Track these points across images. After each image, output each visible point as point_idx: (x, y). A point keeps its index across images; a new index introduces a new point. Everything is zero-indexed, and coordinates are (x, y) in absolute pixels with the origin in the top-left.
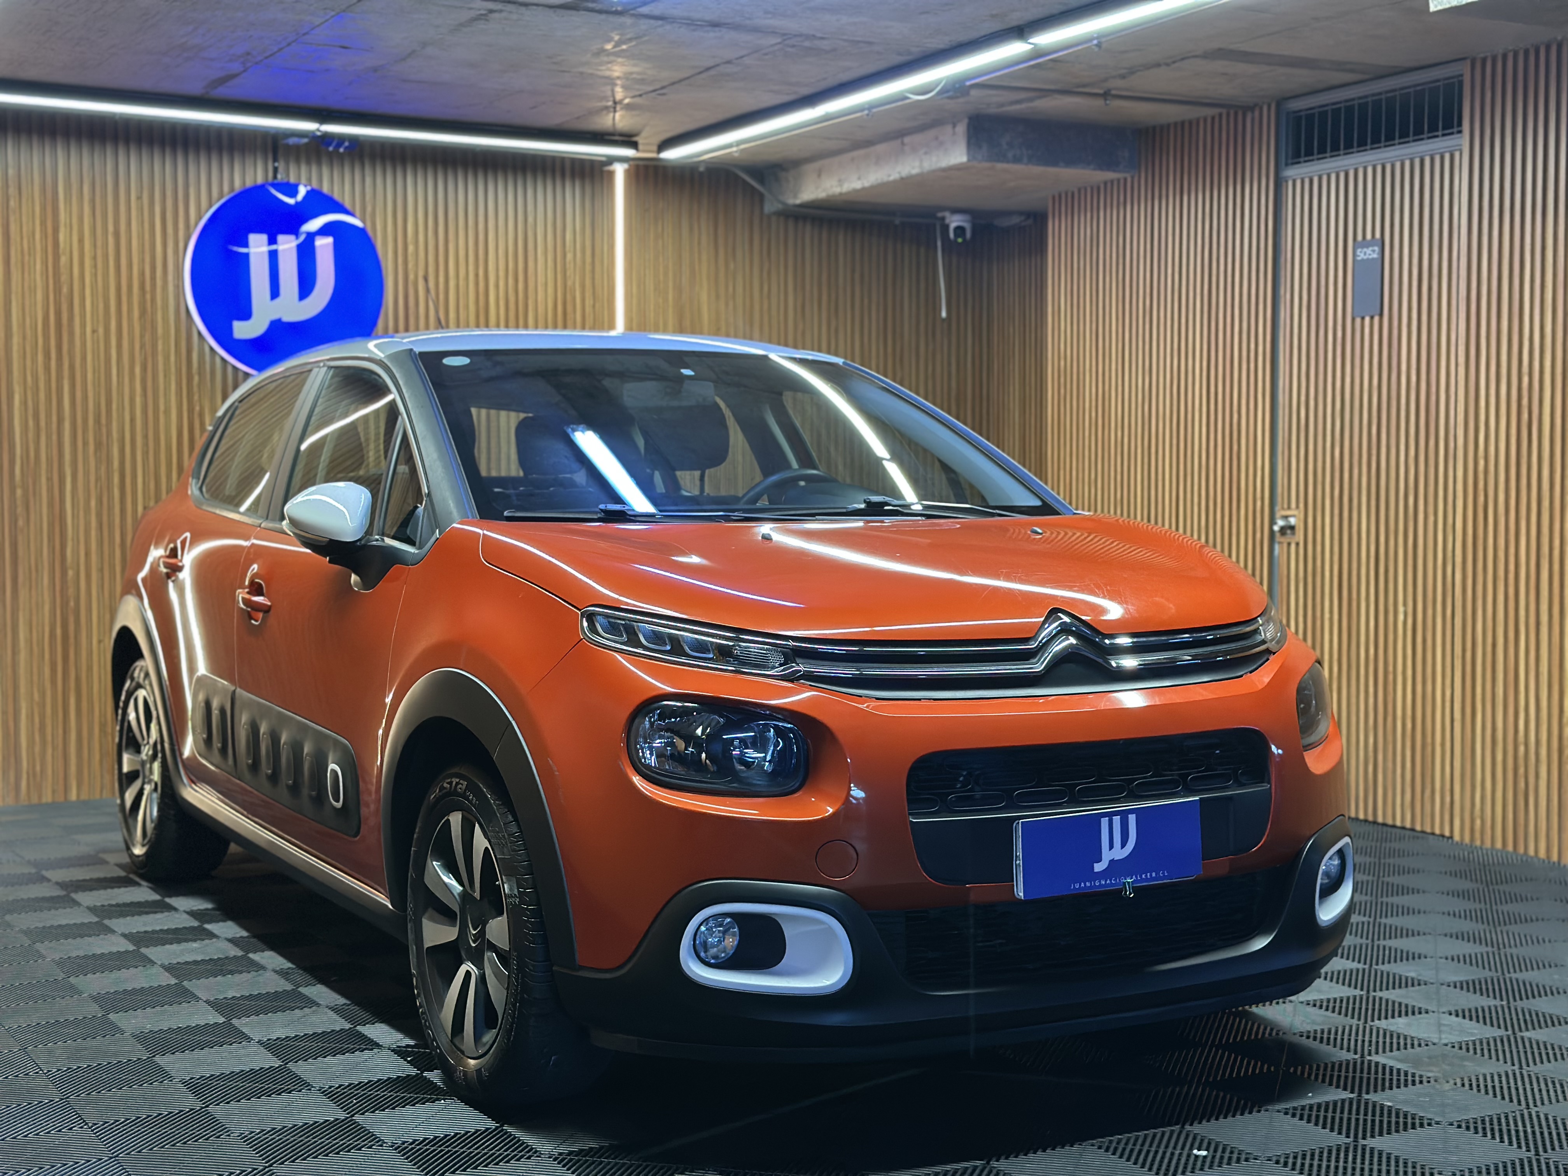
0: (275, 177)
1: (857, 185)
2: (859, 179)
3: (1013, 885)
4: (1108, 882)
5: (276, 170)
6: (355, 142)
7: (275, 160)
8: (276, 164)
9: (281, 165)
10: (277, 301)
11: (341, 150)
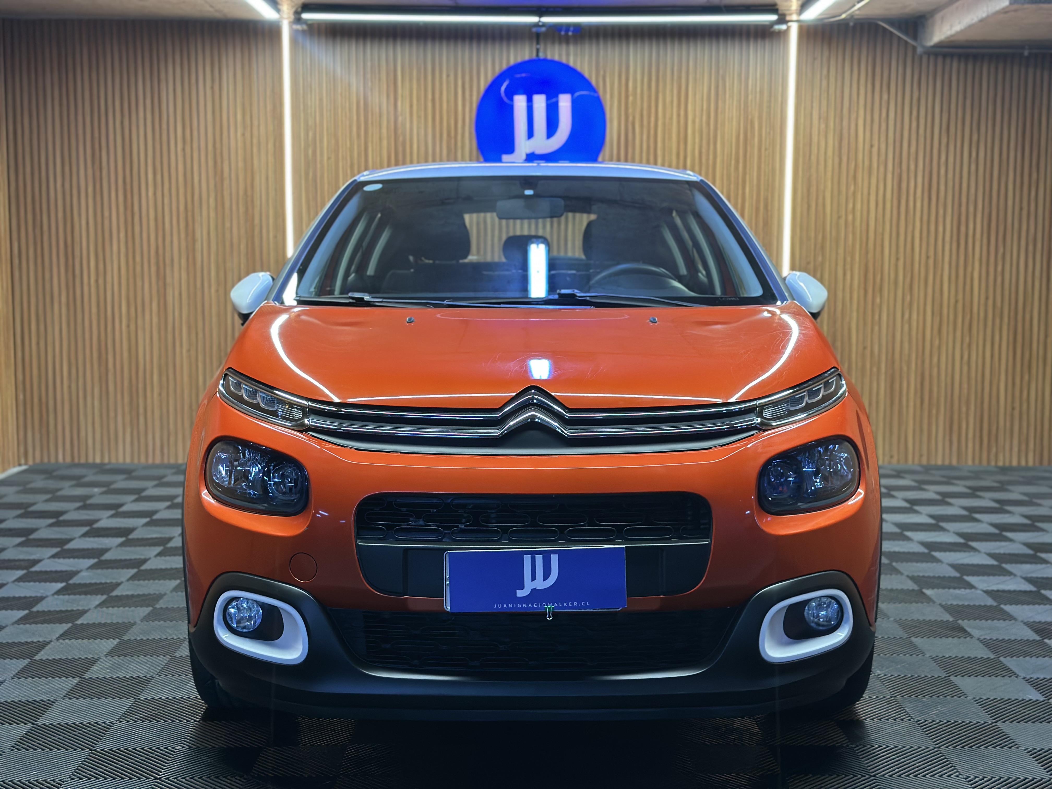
0: (537, 55)
1: (957, 28)
2: (959, 23)
3: (443, 600)
4: (530, 605)
5: (538, 51)
6: (578, 28)
7: (538, 43)
8: (538, 46)
9: (541, 47)
10: (532, 140)
11: (570, 33)
